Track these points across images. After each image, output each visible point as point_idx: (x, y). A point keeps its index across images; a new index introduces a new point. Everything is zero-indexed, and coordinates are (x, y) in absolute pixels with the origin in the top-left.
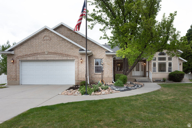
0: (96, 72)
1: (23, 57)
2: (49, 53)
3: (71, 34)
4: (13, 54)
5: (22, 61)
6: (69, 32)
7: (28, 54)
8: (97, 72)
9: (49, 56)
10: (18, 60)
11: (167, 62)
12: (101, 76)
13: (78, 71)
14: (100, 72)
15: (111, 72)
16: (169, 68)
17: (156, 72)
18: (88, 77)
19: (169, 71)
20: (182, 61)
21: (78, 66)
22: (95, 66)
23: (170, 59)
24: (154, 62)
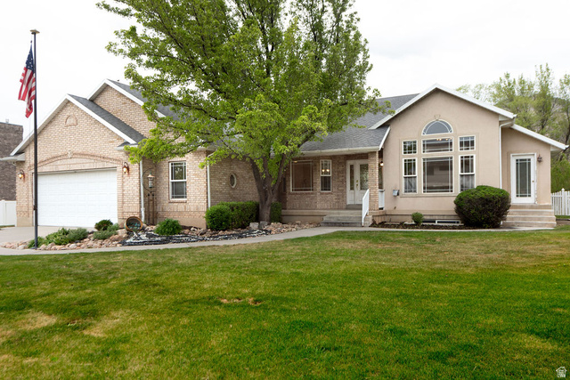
0: (173, 197)
2: (75, 155)
3: (125, 103)
4: (24, 162)
6: (120, 100)
7: (44, 159)
8: (176, 197)
9: (74, 161)
10: (30, 173)
11: (456, 155)
12: (181, 207)
13: (123, 195)
14: (183, 197)
15: (204, 195)
16: (464, 178)
17: (415, 191)
18: (143, 209)
19: (462, 186)
20: (548, 145)
21: (123, 182)
22: (171, 180)
23: (467, 144)
24: (409, 156)
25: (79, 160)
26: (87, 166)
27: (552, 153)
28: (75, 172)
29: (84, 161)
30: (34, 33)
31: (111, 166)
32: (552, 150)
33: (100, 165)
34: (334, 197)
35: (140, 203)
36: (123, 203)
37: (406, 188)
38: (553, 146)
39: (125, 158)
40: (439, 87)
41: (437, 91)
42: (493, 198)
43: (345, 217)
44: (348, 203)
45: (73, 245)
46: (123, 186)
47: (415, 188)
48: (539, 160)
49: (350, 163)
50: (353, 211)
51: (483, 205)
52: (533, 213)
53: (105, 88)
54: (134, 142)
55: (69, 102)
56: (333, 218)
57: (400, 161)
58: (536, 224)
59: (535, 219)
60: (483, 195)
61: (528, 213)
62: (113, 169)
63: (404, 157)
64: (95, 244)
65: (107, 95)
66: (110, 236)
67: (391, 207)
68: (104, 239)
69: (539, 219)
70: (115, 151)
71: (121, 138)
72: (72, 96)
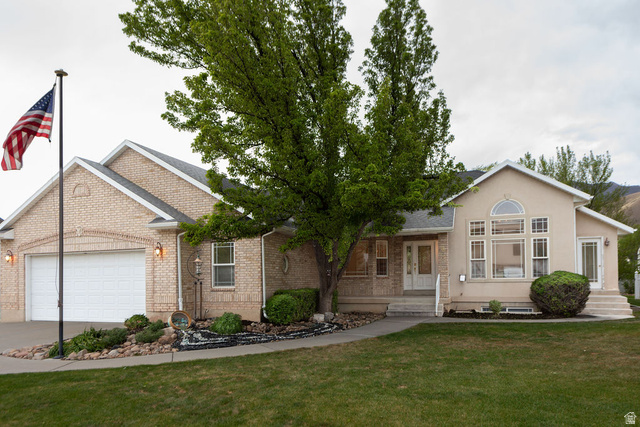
0: (216, 285)
1: (30, 245)
2: (86, 232)
3: (152, 171)
4: (12, 240)
5: (32, 256)
6: (145, 166)
7: (42, 237)
8: (220, 285)
9: (86, 240)
10: (21, 254)
11: (528, 238)
12: (228, 297)
13: (154, 282)
14: (229, 285)
15: (258, 282)
16: (537, 262)
17: (484, 276)
18: (180, 300)
19: (535, 271)
20: (615, 229)
21: (154, 267)
22: (213, 264)
23: (540, 225)
24: (477, 238)
25: (92, 239)
26: (103, 247)
27: (619, 236)
28: (85, 253)
29: (99, 240)
30: (61, 74)
31: (136, 246)
32: (619, 233)
33: (121, 245)
34: (390, 282)
35: (177, 292)
36: (154, 292)
37: (473, 272)
38: (621, 229)
39: (157, 237)
40: (510, 164)
41: (508, 168)
42: (577, 284)
43: (413, 306)
44: (405, 288)
45: (113, 352)
46: (153, 272)
47: (483, 272)
48: (607, 244)
49: (406, 244)
50: (421, 299)
51: (566, 292)
52: (606, 299)
53: (126, 151)
54: (170, 218)
55: (78, 166)
56: (398, 306)
57: (466, 243)
58: (611, 311)
59: (608, 306)
60: (566, 282)
61: (600, 299)
62: (141, 251)
63: (471, 239)
64: (142, 350)
65: (127, 160)
66: (158, 338)
67: (457, 294)
68: (151, 342)
69: (613, 306)
70: (144, 228)
71: (151, 213)
72: (84, 160)
